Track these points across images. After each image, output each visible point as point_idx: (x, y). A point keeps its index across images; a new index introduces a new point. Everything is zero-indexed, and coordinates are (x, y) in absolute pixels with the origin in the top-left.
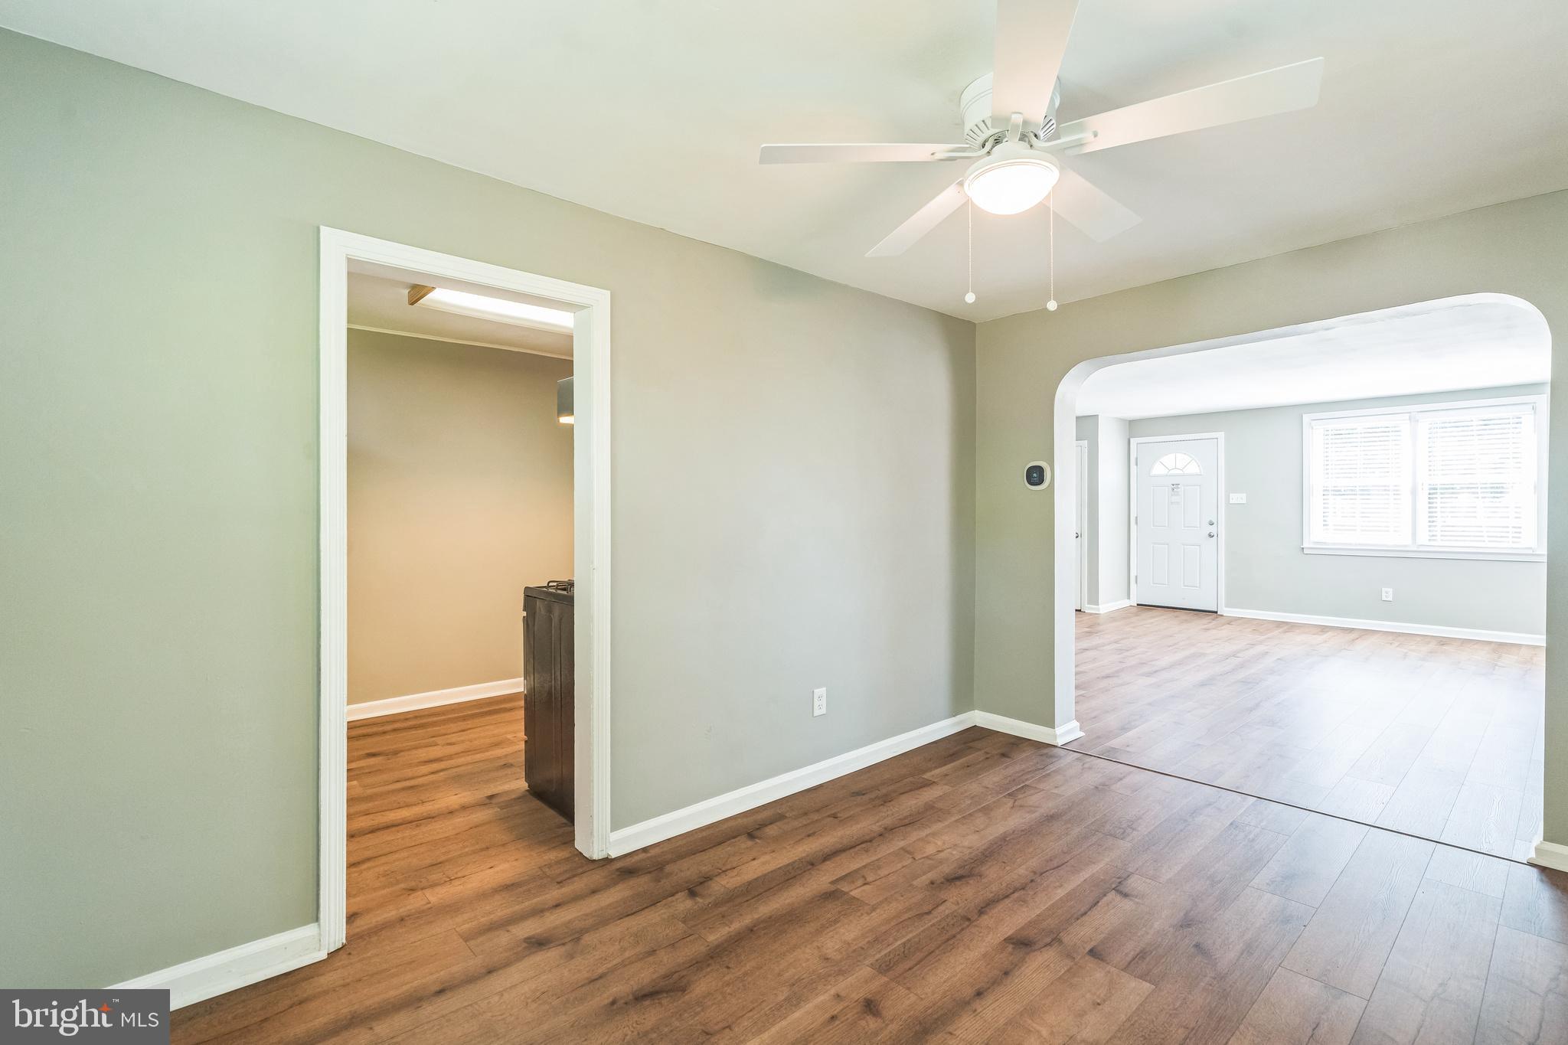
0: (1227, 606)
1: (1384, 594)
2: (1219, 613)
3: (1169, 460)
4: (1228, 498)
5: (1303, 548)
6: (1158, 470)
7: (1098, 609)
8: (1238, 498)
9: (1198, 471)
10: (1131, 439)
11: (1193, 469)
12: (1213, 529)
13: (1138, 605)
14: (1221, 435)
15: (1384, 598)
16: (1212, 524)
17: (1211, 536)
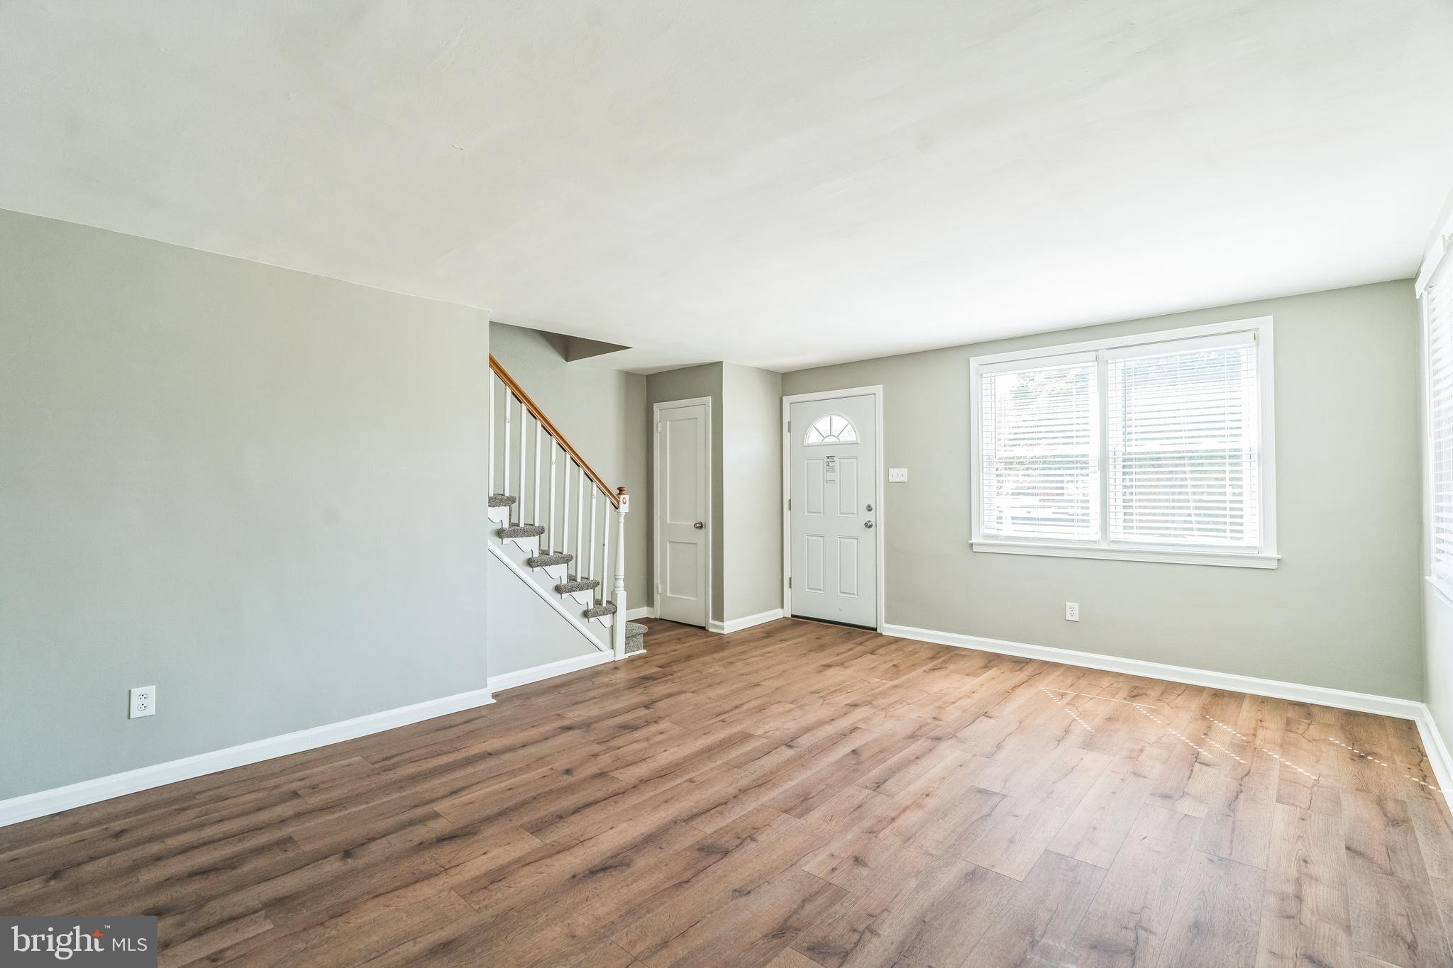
0: (887, 622)
1: (1068, 611)
2: (878, 631)
3: (823, 424)
4: (887, 474)
5: (972, 544)
6: (813, 438)
7: (722, 628)
8: (899, 474)
9: (855, 439)
10: (784, 398)
11: (849, 436)
12: (870, 517)
13: (793, 616)
14: (879, 389)
15: (1069, 617)
16: (869, 509)
17: (868, 526)
